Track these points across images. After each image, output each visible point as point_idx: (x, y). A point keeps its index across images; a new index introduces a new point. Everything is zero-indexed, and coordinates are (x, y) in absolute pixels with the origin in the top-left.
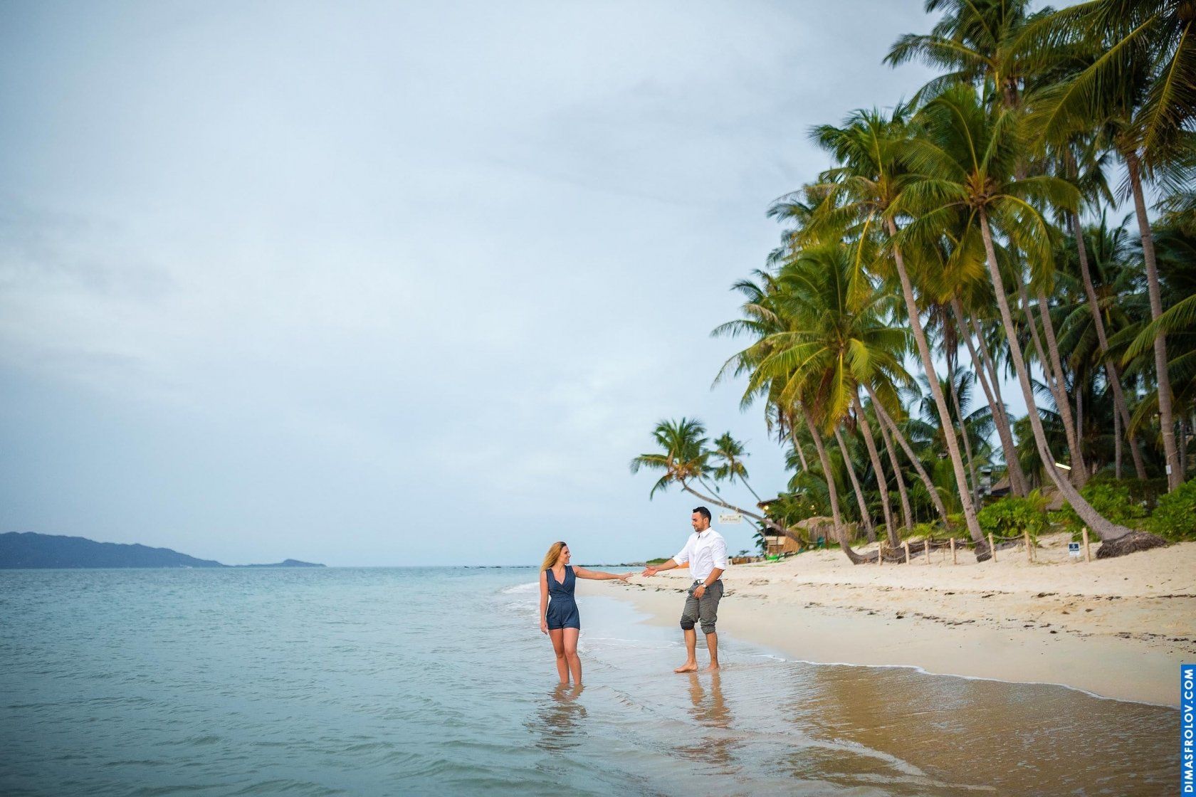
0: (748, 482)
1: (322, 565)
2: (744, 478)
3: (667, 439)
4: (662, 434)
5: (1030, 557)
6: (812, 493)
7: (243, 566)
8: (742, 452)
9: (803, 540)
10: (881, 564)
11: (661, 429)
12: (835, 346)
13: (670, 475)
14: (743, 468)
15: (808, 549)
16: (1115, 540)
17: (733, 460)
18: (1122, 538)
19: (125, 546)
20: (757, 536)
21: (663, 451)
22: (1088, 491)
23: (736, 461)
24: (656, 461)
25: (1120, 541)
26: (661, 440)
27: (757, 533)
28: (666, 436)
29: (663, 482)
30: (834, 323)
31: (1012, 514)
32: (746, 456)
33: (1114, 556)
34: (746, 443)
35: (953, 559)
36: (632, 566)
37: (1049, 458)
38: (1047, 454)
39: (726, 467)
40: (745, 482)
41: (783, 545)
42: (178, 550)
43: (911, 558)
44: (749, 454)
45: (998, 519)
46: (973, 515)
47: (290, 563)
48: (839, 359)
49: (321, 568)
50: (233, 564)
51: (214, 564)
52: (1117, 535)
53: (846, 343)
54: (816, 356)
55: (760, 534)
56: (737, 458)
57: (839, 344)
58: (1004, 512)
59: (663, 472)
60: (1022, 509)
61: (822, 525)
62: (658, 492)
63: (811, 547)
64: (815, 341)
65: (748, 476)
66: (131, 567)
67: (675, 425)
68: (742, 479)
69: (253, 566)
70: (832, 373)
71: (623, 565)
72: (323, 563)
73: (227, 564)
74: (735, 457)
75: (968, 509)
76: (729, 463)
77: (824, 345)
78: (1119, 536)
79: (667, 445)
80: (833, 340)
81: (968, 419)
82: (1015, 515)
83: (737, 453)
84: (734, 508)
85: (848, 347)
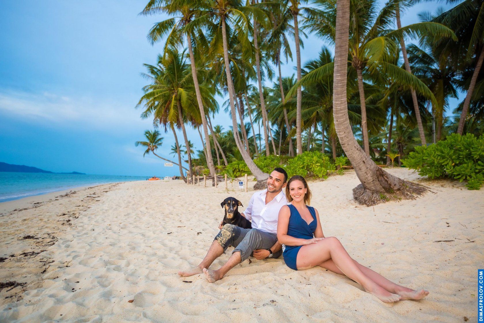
3: (149, 137)
4: (148, 135)
5: (226, 187)
11: (147, 133)
13: (149, 149)
16: (262, 181)
18: (265, 180)
21: (148, 141)
22: (264, 158)
24: (145, 144)
25: (265, 181)
29: (147, 151)
30: (172, 80)
31: (239, 167)
33: (261, 189)
37: (237, 138)
38: (237, 135)
45: (233, 168)
47: (75, 173)
48: (173, 97)
52: (263, 178)
58: (236, 166)
59: (146, 148)
60: (243, 165)
61: (200, 168)
62: (146, 155)
67: (151, 132)
75: (210, 162)
78: (265, 179)
79: (149, 139)
80: (172, 89)
81: (250, 138)
82: (240, 167)
83: (192, 147)
84: (170, 161)
85: (178, 92)
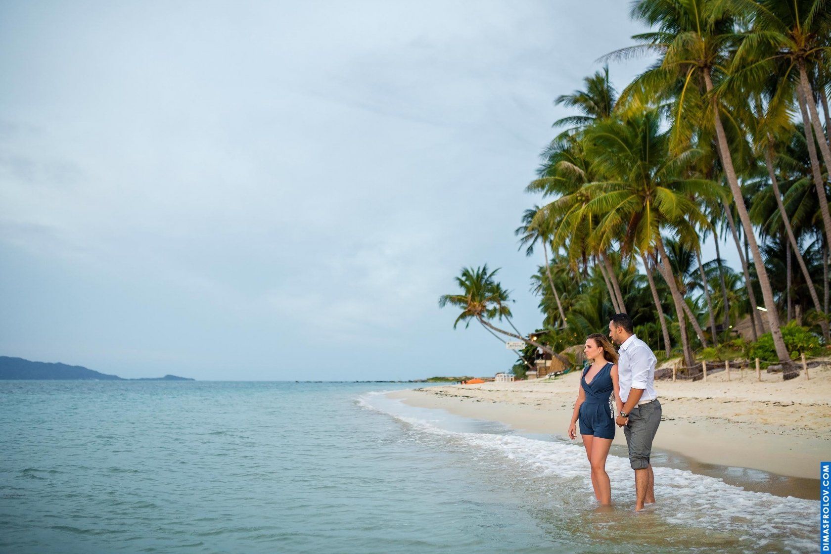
0: (512, 320)
1: (192, 379)
2: (509, 318)
3: (467, 282)
4: (463, 279)
6: (574, 327)
7: (135, 379)
8: (508, 299)
9: (571, 362)
10: (675, 381)
11: (463, 275)
12: (641, 194)
13: (469, 311)
14: (509, 311)
15: (575, 370)
17: (500, 304)
19: (50, 364)
20: (519, 360)
21: (462, 292)
23: (503, 305)
24: (459, 299)
26: (462, 284)
27: (519, 358)
28: (466, 280)
29: (464, 316)
30: (643, 174)
32: (512, 302)
34: (511, 292)
35: (758, 377)
36: (416, 382)
39: (495, 309)
40: (509, 322)
41: (549, 367)
42: (89, 367)
43: (708, 375)
44: (514, 301)
46: (780, 338)
47: (170, 378)
48: (646, 205)
49: (191, 381)
50: (129, 378)
51: (115, 378)
53: (651, 191)
54: (628, 201)
55: (521, 359)
56: (504, 303)
57: (645, 193)
59: (463, 308)
62: (460, 323)
63: (578, 368)
64: (624, 189)
65: (512, 316)
66: (55, 379)
67: (473, 271)
68: (507, 318)
69: (142, 379)
70: (640, 216)
71: (410, 381)
72: (193, 378)
73: (124, 378)
74: (502, 302)
75: (776, 333)
76: (498, 307)
77: (633, 194)
79: (465, 287)
80: (640, 189)
83: (504, 299)
84: (519, 338)
85: (654, 194)
